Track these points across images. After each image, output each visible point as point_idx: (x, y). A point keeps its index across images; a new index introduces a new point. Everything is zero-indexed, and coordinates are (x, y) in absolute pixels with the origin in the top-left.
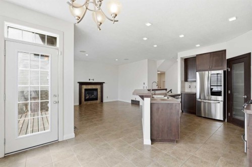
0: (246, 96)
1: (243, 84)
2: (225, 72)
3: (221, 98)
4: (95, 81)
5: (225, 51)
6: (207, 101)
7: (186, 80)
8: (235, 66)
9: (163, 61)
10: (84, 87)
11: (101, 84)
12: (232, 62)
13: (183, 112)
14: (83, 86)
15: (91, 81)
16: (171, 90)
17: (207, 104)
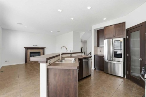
0: (141, 59)
1: (139, 49)
2: (124, 39)
3: (122, 60)
4: (38, 46)
5: (125, 23)
6: (112, 62)
7: (98, 45)
8: (133, 34)
9: (84, 33)
10: (30, 51)
11: (43, 49)
12: (130, 31)
13: (95, 69)
14: (28, 50)
15: (35, 47)
16: (90, 53)
17: (112, 64)
